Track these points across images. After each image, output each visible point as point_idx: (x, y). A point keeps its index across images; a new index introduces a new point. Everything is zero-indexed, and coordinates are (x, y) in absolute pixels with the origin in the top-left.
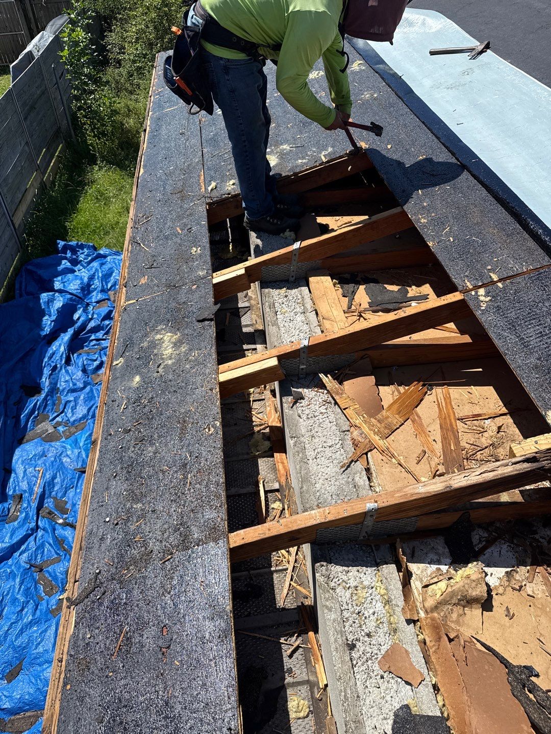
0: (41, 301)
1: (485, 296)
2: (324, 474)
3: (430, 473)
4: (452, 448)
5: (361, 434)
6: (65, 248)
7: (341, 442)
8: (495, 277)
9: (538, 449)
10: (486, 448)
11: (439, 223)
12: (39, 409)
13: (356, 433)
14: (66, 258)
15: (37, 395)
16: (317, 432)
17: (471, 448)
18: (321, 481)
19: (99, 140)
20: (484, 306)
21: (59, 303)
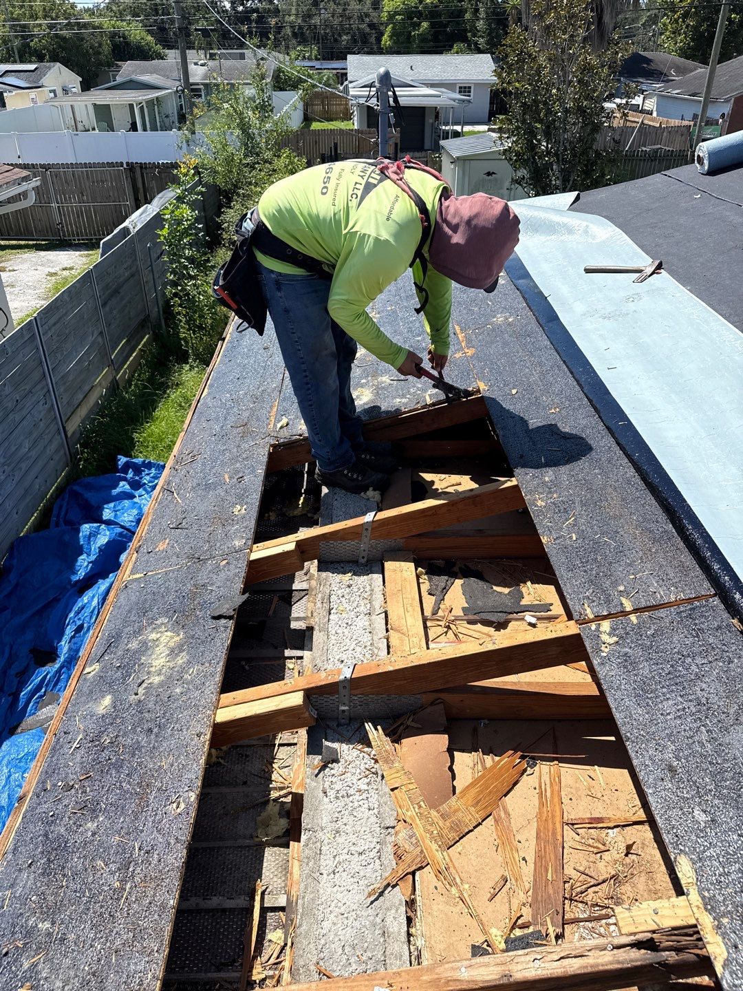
0: (81, 534)
1: (609, 634)
2: (340, 904)
3: (507, 920)
4: (549, 877)
5: (411, 837)
6: (127, 466)
7: (378, 847)
8: (628, 607)
9: (658, 925)
10: (604, 882)
11: (563, 509)
12: (47, 685)
13: (403, 834)
14: (125, 479)
15: (50, 664)
16: (345, 824)
17: (580, 879)
18: (332, 915)
19: (194, 334)
20: (607, 650)
21: (103, 540)
